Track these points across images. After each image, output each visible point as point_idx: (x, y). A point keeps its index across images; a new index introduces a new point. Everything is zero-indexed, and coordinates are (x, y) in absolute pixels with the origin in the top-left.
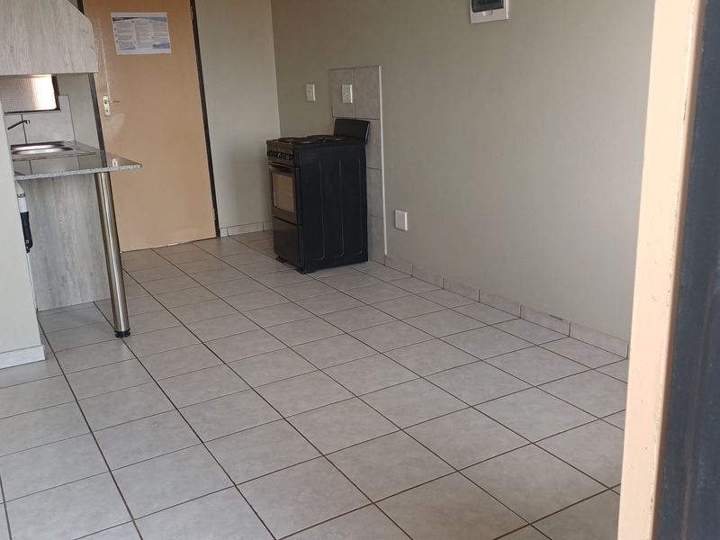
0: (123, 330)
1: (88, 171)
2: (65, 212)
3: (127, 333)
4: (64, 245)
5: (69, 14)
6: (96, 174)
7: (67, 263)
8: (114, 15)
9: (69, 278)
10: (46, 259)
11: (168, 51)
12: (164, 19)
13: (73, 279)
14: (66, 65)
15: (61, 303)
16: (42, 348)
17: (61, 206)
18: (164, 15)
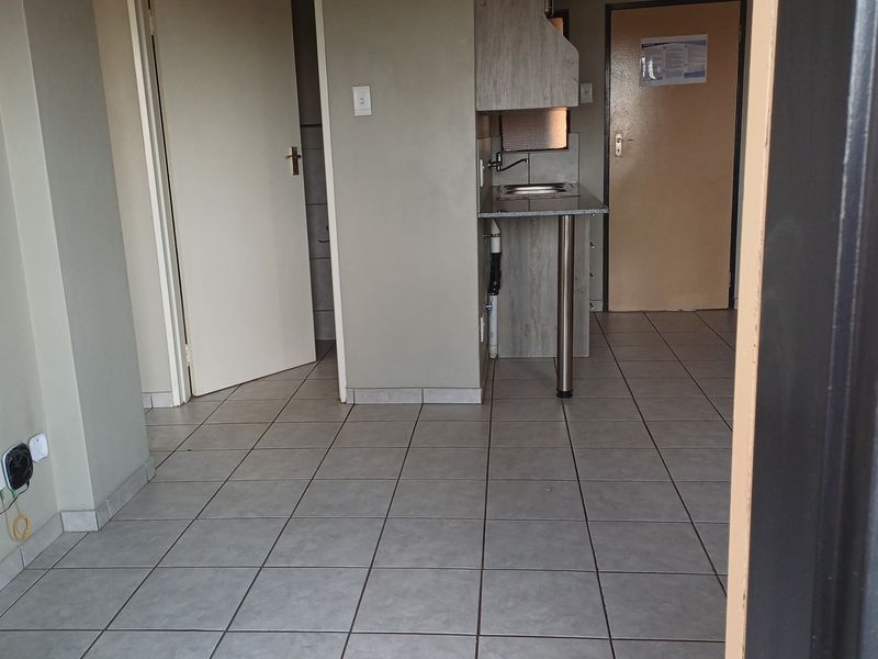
0: (565, 390)
1: (551, 213)
2: (539, 258)
3: (569, 394)
4: (533, 291)
5: (556, 44)
6: (560, 217)
7: (533, 311)
8: (645, 41)
9: (533, 329)
10: (513, 303)
11: (702, 80)
12: (703, 43)
13: (536, 328)
14: (546, 99)
15: (521, 352)
16: (480, 390)
17: (535, 250)
18: (704, 37)
